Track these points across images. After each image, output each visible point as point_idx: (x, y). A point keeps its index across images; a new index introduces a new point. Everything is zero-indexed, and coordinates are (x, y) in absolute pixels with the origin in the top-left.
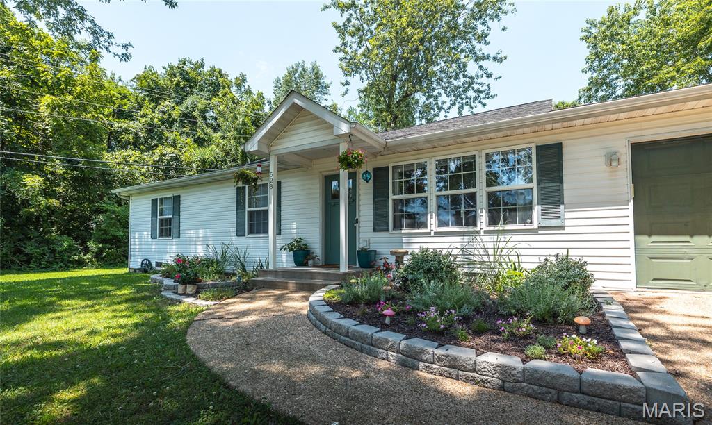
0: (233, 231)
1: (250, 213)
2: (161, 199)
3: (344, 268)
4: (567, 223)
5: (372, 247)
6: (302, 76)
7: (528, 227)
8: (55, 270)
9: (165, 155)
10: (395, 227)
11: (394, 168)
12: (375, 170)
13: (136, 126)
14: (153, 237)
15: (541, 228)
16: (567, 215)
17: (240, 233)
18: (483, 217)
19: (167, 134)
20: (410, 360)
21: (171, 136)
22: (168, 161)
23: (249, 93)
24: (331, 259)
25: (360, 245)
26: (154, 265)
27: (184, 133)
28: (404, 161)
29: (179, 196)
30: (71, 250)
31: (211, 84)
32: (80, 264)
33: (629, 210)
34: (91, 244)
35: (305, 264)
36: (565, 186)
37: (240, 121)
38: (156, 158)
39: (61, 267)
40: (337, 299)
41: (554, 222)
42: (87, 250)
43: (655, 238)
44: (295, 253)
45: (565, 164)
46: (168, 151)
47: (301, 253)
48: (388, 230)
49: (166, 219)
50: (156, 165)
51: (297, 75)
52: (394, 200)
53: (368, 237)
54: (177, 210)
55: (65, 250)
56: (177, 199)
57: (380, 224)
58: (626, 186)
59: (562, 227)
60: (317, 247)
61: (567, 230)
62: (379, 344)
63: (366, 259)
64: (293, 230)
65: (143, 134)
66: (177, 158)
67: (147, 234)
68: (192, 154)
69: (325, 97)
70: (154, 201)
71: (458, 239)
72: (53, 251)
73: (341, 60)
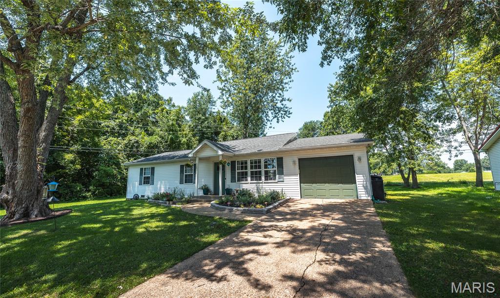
0: (178, 181)
1: (186, 175)
2: (145, 169)
3: (220, 195)
4: (285, 180)
5: (231, 188)
6: (202, 98)
7: (275, 181)
8: (73, 202)
9: (131, 140)
10: (238, 181)
11: (237, 161)
12: (232, 162)
13: (112, 123)
14: (140, 184)
15: (278, 182)
16: (285, 178)
17: (181, 183)
18: (263, 178)
19: (129, 127)
20: (231, 211)
21: (132, 128)
22: (133, 143)
23: (174, 106)
24: (216, 192)
25: (226, 187)
26: (140, 196)
27: (139, 127)
28: (240, 160)
29: (154, 168)
30: (81, 191)
31: (154, 102)
32: (85, 198)
33: (298, 177)
34: (91, 188)
35: (208, 194)
36: (284, 169)
37: (171, 123)
38: (126, 142)
39: (76, 200)
40: (218, 202)
41: (281, 180)
42: (89, 191)
43: (305, 184)
44: (203, 190)
45: (284, 163)
46: (133, 138)
47: (206, 190)
48: (235, 182)
49: (147, 177)
50: (126, 146)
51: (199, 97)
52: (238, 172)
53: (229, 184)
54: (153, 173)
55: (78, 191)
56: (153, 169)
57: (233, 180)
58: (298, 171)
59: (283, 181)
60: (212, 188)
61: (285, 182)
62: (225, 209)
63: (228, 192)
64: (203, 182)
65: (117, 128)
66: (137, 142)
67: (137, 183)
68: (146, 140)
69: (214, 107)
70: (141, 169)
71: (255, 185)
72: (72, 192)
73: (221, 102)
